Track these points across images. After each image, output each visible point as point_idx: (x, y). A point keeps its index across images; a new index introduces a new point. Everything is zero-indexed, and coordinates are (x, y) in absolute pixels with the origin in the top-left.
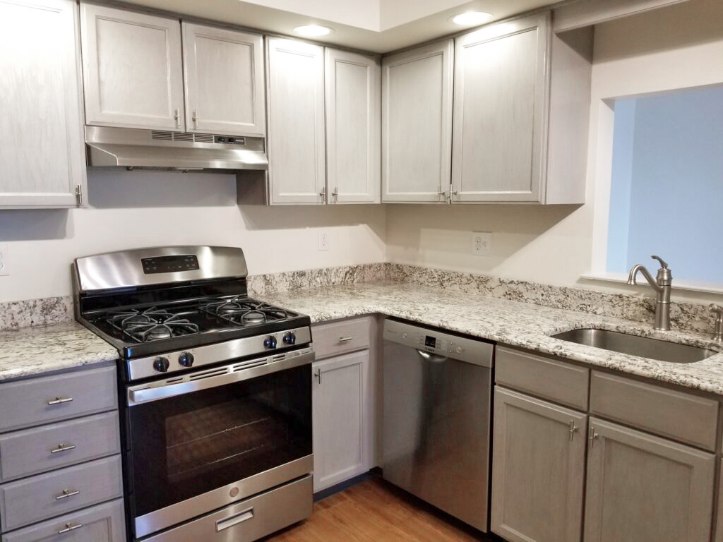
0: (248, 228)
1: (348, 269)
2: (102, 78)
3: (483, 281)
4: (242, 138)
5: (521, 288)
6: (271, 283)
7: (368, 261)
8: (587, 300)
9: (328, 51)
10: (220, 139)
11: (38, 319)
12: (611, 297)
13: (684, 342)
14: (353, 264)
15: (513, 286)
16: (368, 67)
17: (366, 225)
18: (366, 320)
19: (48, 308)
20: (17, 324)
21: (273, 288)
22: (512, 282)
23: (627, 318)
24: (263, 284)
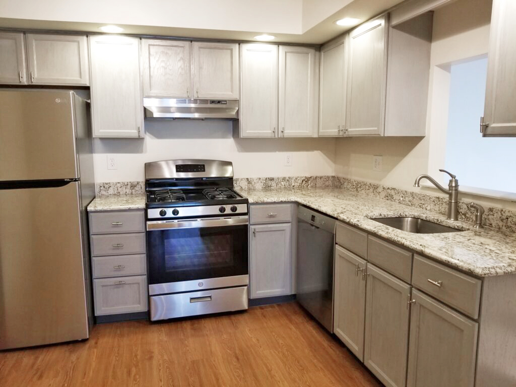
0: (239, 151)
1: (304, 178)
2: (152, 74)
3: (375, 187)
4: (226, 101)
5: (393, 192)
6: (251, 183)
7: (319, 175)
8: (423, 200)
9: (281, 47)
10: (213, 102)
11: (128, 191)
12: (434, 198)
13: (456, 227)
14: (308, 175)
15: (389, 191)
16: (310, 55)
17: (319, 151)
18: (289, 205)
19: (133, 186)
20: (119, 193)
21: (252, 186)
22: (388, 188)
23: (441, 213)
24: (246, 183)
